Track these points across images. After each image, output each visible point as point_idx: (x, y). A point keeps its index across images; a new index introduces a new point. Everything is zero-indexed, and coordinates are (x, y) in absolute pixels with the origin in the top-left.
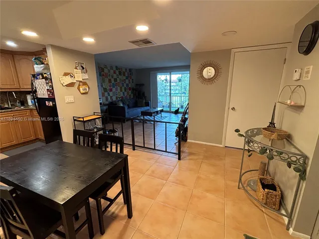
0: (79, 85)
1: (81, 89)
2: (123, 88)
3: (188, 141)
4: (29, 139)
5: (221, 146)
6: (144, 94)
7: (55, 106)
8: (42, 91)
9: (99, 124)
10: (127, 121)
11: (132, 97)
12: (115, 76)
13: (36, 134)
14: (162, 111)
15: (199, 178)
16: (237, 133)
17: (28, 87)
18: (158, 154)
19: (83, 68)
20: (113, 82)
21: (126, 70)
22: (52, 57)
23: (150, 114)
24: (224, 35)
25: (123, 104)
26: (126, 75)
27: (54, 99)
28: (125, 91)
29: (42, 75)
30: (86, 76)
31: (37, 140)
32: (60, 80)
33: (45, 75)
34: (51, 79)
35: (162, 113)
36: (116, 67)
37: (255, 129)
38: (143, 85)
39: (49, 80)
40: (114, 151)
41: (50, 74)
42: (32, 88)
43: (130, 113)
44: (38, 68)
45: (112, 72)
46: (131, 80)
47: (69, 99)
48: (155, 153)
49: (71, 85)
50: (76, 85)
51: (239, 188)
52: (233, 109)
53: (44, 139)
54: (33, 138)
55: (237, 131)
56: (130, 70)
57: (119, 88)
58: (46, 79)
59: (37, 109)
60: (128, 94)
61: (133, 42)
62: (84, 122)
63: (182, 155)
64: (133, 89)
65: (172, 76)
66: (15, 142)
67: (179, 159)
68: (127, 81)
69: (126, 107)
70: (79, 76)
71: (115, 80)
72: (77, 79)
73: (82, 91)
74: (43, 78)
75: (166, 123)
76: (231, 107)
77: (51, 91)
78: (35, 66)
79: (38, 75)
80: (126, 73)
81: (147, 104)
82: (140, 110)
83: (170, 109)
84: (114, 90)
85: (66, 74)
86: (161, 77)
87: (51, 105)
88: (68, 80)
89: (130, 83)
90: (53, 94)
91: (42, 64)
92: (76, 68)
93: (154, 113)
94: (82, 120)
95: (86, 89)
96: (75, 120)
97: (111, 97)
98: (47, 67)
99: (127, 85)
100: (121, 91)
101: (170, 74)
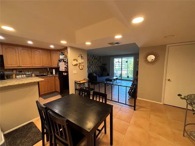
0: (79, 65)
1: (80, 67)
2: (96, 66)
3: (137, 98)
4: (52, 91)
5: (161, 103)
6: (106, 69)
7: (68, 75)
8: (62, 68)
9: (86, 85)
10: (98, 84)
11: (100, 71)
12: (92, 60)
13: (55, 89)
14: (117, 79)
15: (151, 124)
16: (180, 97)
17: (56, 66)
18: (121, 105)
19: (82, 57)
20: (91, 63)
21: (98, 56)
22: (69, 52)
23: (111, 81)
24: (166, 38)
25: (96, 74)
26: (98, 59)
27: (68, 72)
28: (97, 68)
29: (63, 60)
30: (83, 61)
31: (56, 92)
32: (71, 63)
33: (65, 60)
34: (67, 62)
35: (117, 80)
36: (93, 55)
37: (193, 95)
38: (106, 64)
39: (66, 62)
40: (95, 99)
41: (67, 60)
42: (58, 66)
43: (99, 79)
44: (61, 57)
45: (91, 58)
46: (100, 62)
47: (75, 72)
48: (118, 105)
49: (76, 65)
50: (78, 65)
51: (184, 136)
52: (169, 80)
53: (59, 92)
54: (54, 90)
55: (179, 95)
56: (100, 57)
57: (94, 66)
58: (65, 62)
59: (58, 77)
60: (98, 69)
61: (110, 44)
62: (80, 84)
63: (136, 108)
64: (101, 67)
65: (123, 59)
66: (46, 92)
67: (135, 110)
68: (98, 63)
69: (98, 76)
70: (80, 60)
71: (92, 62)
72: (79, 62)
73: (80, 68)
74: (64, 61)
75: (119, 85)
76: (167, 79)
77: (67, 68)
78: (60, 56)
79: (61, 60)
80: (98, 58)
81: (108, 75)
82: (104, 78)
83: (121, 78)
84: (91, 67)
85: (74, 60)
86: (116, 60)
87: (66, 74)
88: (75, 63)
89: (99, 63)
90: (68, 69)
91: (63, 55)
92: (79, 57)
93: (113, 80)
94: (79, 82)
95: (82, 67)
96: (75, 83)
97: (90, 71)
98: (66, 57)
99: (98, 64)
100: (95, 67)
101: (122, 59)
